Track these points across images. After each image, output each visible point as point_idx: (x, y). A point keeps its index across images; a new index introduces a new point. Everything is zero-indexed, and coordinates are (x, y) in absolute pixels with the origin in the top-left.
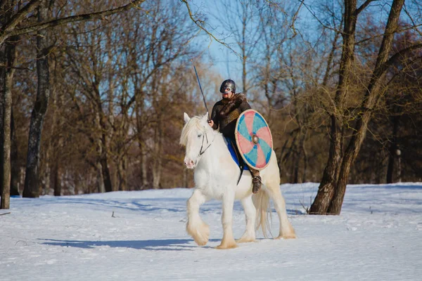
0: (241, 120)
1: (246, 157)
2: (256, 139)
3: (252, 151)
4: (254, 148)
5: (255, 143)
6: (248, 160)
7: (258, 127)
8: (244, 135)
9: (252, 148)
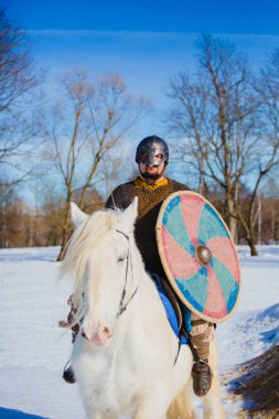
0: (172, 205)
1: (181, 286)
2: (205, 253)
3: (196, 277)
4: (201, 272)
5: (201, 259)
6: (186, 294)
7: (211, 232)
8: (177, 237)
9: (196, 272)
